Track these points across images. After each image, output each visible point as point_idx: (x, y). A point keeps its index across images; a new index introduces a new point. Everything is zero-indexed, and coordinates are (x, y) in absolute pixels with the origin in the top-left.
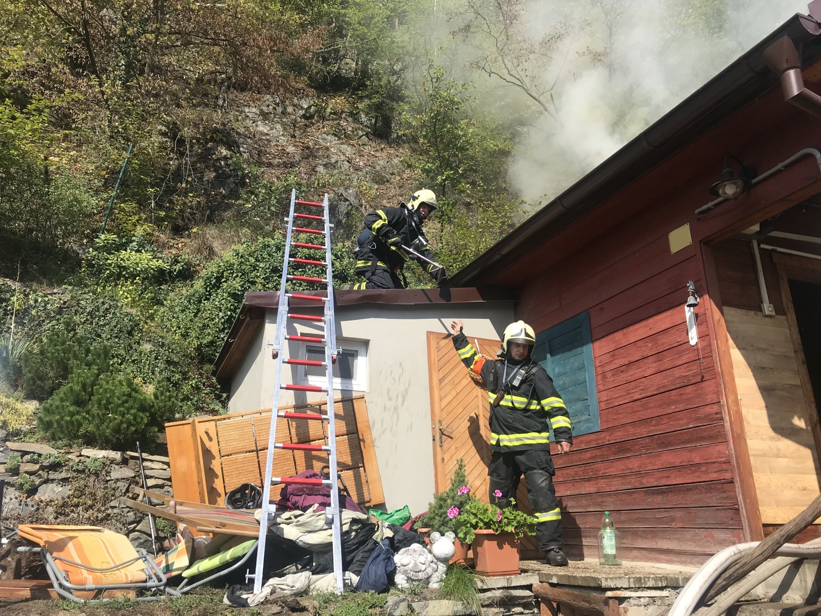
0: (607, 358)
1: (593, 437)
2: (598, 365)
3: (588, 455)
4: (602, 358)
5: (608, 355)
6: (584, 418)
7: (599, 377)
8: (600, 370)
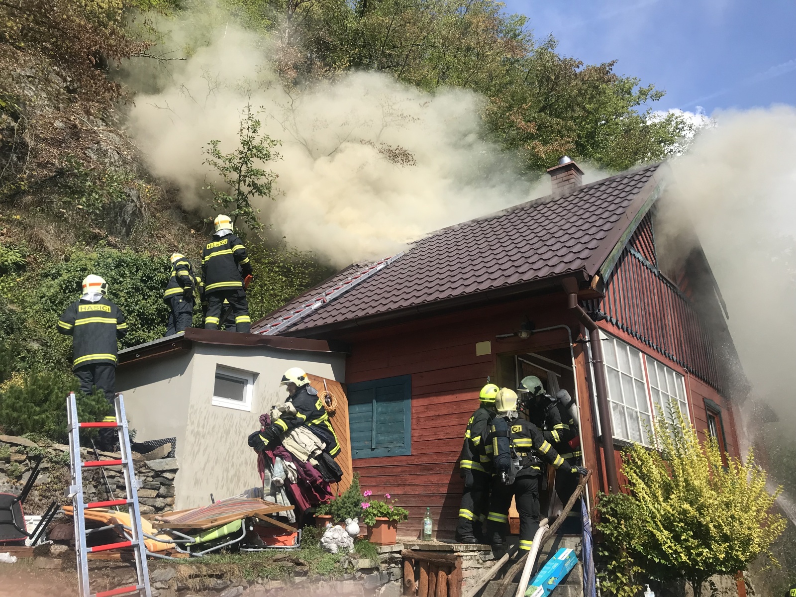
0: (421, 409)
1: (404, 458)
2: (414, 412)
3: (399, 469)
4: (418, 408)
5: (423, 408)
6: (398, 445)
7: (414, 420)
8: (415, 416)
